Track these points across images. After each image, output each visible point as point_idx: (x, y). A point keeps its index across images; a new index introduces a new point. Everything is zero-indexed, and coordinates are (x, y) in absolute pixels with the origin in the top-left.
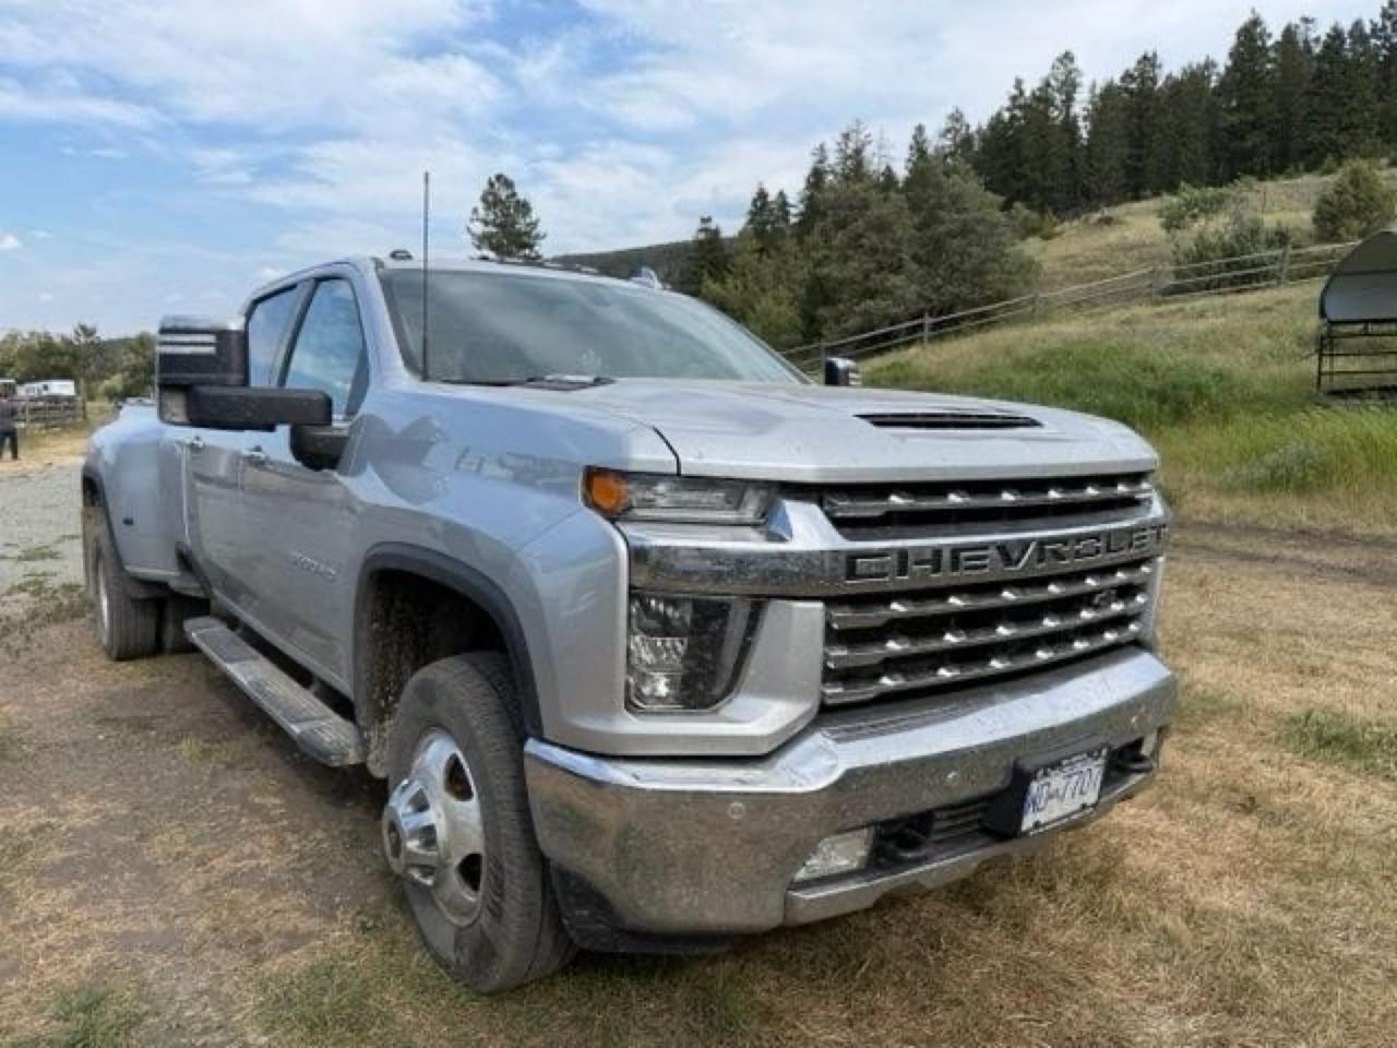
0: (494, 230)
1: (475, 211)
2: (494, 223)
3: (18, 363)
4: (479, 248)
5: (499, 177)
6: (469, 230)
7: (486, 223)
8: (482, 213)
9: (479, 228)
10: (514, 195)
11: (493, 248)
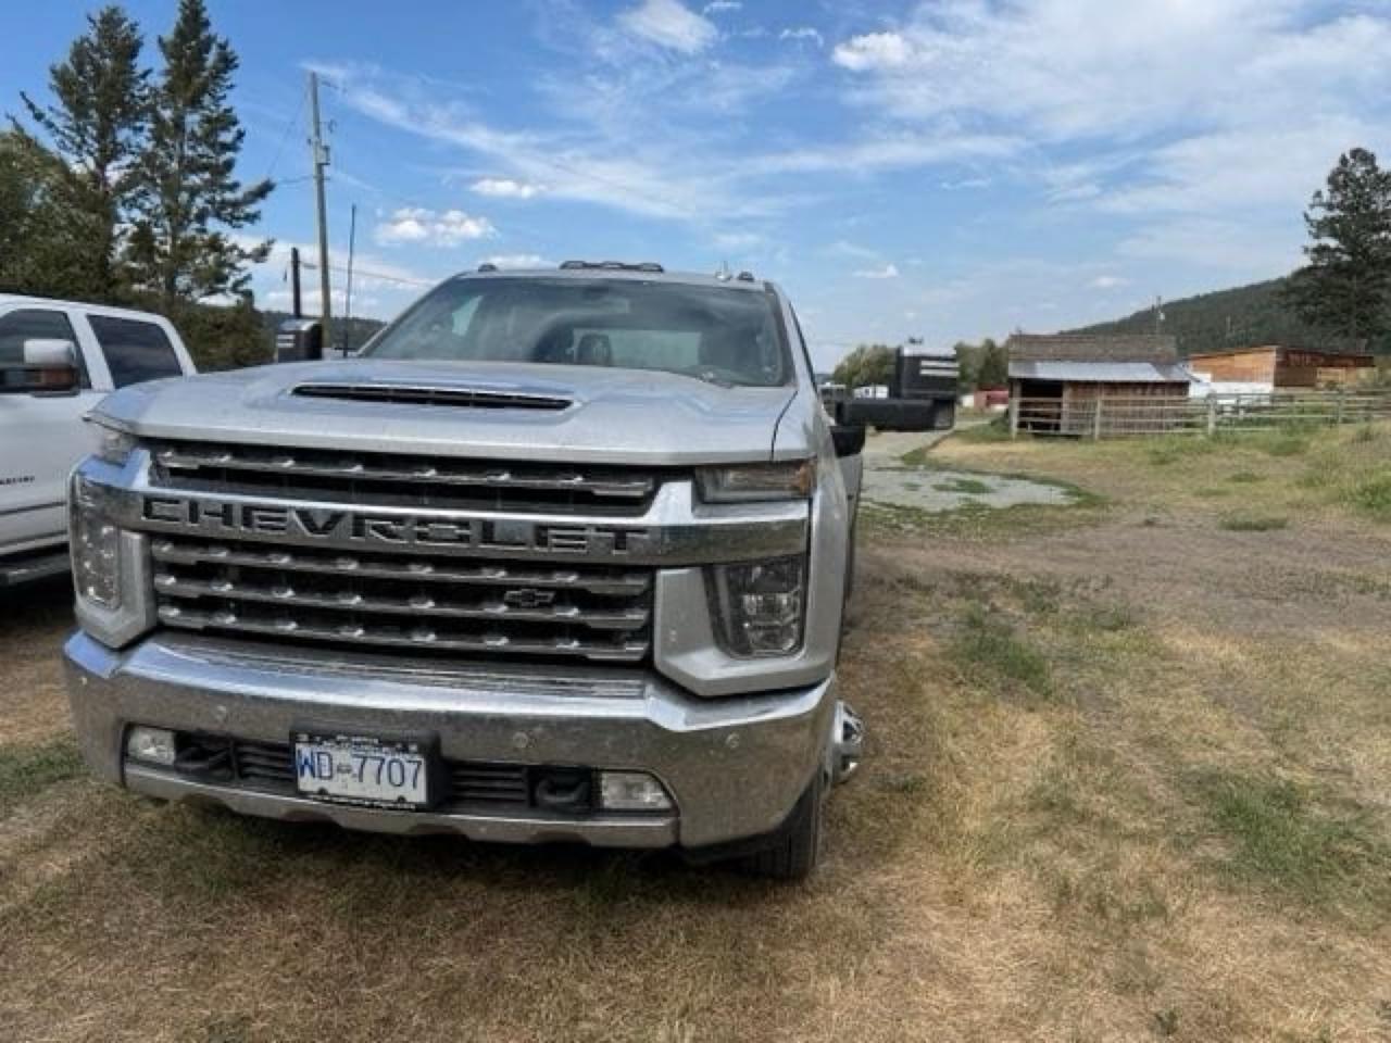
0: (1337, 213)
1: (1318, 194)
2: (1340, 206)
3: (863, 371)
4: (1317, 237)
5: (1356, 153)
6: (1306, 216)
7: (1330, 207)
8: (1326, 196)
9: (1319, 214)
10: (1375, 169)
11: (1334, 235)
